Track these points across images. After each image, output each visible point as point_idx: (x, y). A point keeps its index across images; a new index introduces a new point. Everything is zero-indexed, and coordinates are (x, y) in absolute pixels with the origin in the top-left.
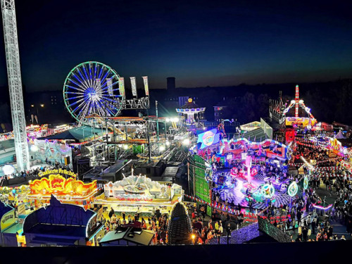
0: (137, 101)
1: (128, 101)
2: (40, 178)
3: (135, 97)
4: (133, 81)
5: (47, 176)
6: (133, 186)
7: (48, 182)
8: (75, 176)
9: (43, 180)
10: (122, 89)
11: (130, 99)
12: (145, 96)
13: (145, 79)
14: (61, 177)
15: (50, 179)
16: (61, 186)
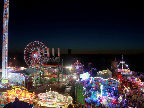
0: (54, 59)
1: (51, 58)
2: (11, 89)
3: (54, 57)
4: (53, 50)
5: (14, 89)
6: (50, 96)
7: (15, 91)
8: (26, 89)
9: (13, 90)
12: (58, 57)
13: (59, 50)
14: (20, 89)
16: (20, 93)
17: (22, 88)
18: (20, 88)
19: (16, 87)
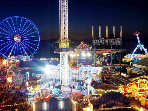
1: (109, 40)
9: (134, 83)
12: (120, 37)
15: (139, 82)
18: (146, 79)
19: (138, 78)
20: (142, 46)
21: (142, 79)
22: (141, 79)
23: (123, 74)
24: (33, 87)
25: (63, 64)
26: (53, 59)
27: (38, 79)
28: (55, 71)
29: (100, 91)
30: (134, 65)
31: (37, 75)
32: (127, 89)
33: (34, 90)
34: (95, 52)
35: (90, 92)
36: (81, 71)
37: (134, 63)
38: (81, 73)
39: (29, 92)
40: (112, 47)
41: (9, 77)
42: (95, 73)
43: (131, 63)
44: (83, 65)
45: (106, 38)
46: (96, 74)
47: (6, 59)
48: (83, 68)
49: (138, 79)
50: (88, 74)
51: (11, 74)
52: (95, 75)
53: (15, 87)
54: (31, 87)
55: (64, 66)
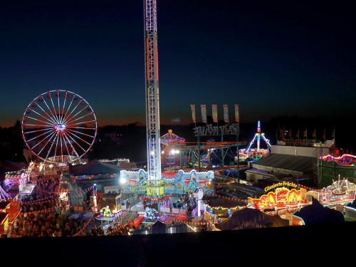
0: (228, 128)
1: (220, 127)
2: (267, 193)
3: (227, 123)
4: (226, 109)
5: (273, 190)
7: (274, 196)
8: (296, 186)
9: (270, 194)
10: (215, 116)
11: (222, 125)
12: (236, 123)
13: (237, 108)
15: (276, 193)
16: (285, 197)
17: (289, 184)
18: (286, 186)
19: (275, 186)
20: (263, 134)
21: (282, 187)
22: (279, 187)
23: (242, 182)
24: (110, 208)
25: (153, 169)
26: (120, 160)
27: (117, 195)
28: (135, 181)
29: (220, 209)
30: (254, 166)
31: (105, 188)
32: (259, 204)
33: (112, 213)
34: (199, 147)
35: (202, 212)
36: (180, 180)
37: (254, 163)
38: (180, 182)
39: (103, 216)
40: (222, 139)
41: (63, 192)
42: (202, 182)
43: (249, 163)
44: (182, 168)
45: (215, 124)
46: (204, 182)
47: (43, 161)
48: (182, 175)
49: (276, 188)
50: (191, 183)
51: (65, 187)
52: (204, 184)
53: (76, 209)
54: (107, 209)
55: (154, 171)
